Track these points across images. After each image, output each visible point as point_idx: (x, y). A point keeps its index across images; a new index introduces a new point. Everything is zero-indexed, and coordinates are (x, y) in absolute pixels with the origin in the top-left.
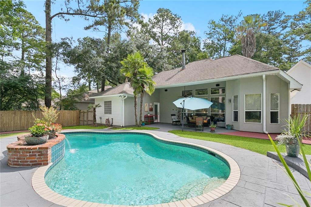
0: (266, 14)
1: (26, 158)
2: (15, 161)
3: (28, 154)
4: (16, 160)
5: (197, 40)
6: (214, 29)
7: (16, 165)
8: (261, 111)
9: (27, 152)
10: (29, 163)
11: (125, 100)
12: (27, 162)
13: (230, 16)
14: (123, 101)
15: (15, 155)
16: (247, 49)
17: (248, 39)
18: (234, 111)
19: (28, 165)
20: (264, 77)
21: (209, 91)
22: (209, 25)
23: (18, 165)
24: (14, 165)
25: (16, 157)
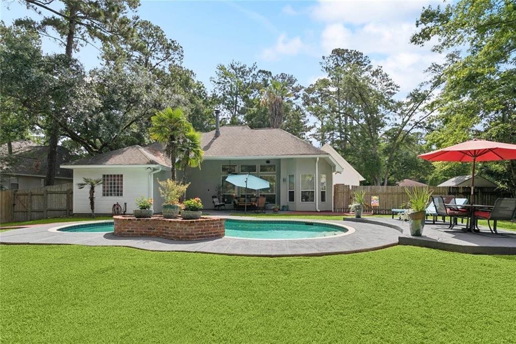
0: (279, 76)
1: (210, 229)
2: (199, 234)
3: (212, 226)
4: (200, 232)
5: (202, 88)
6: (225, 78)
7: (200, 237)
8: (314, 190)
9: (211, 224)
10: (213, 234)
11: (154, 174)
12: (211, 233)
13: (242, 65)
14: (152, 175)
15: (199, 228)
16: (275, 120)
17: (277, 107)
18: (289, 192)
19: (212, 236)
20: (318, 159)
21: (258, 168)
22: (218, 71)
23: (203, 237)
24: (198, 237)
25: (200, 230)
